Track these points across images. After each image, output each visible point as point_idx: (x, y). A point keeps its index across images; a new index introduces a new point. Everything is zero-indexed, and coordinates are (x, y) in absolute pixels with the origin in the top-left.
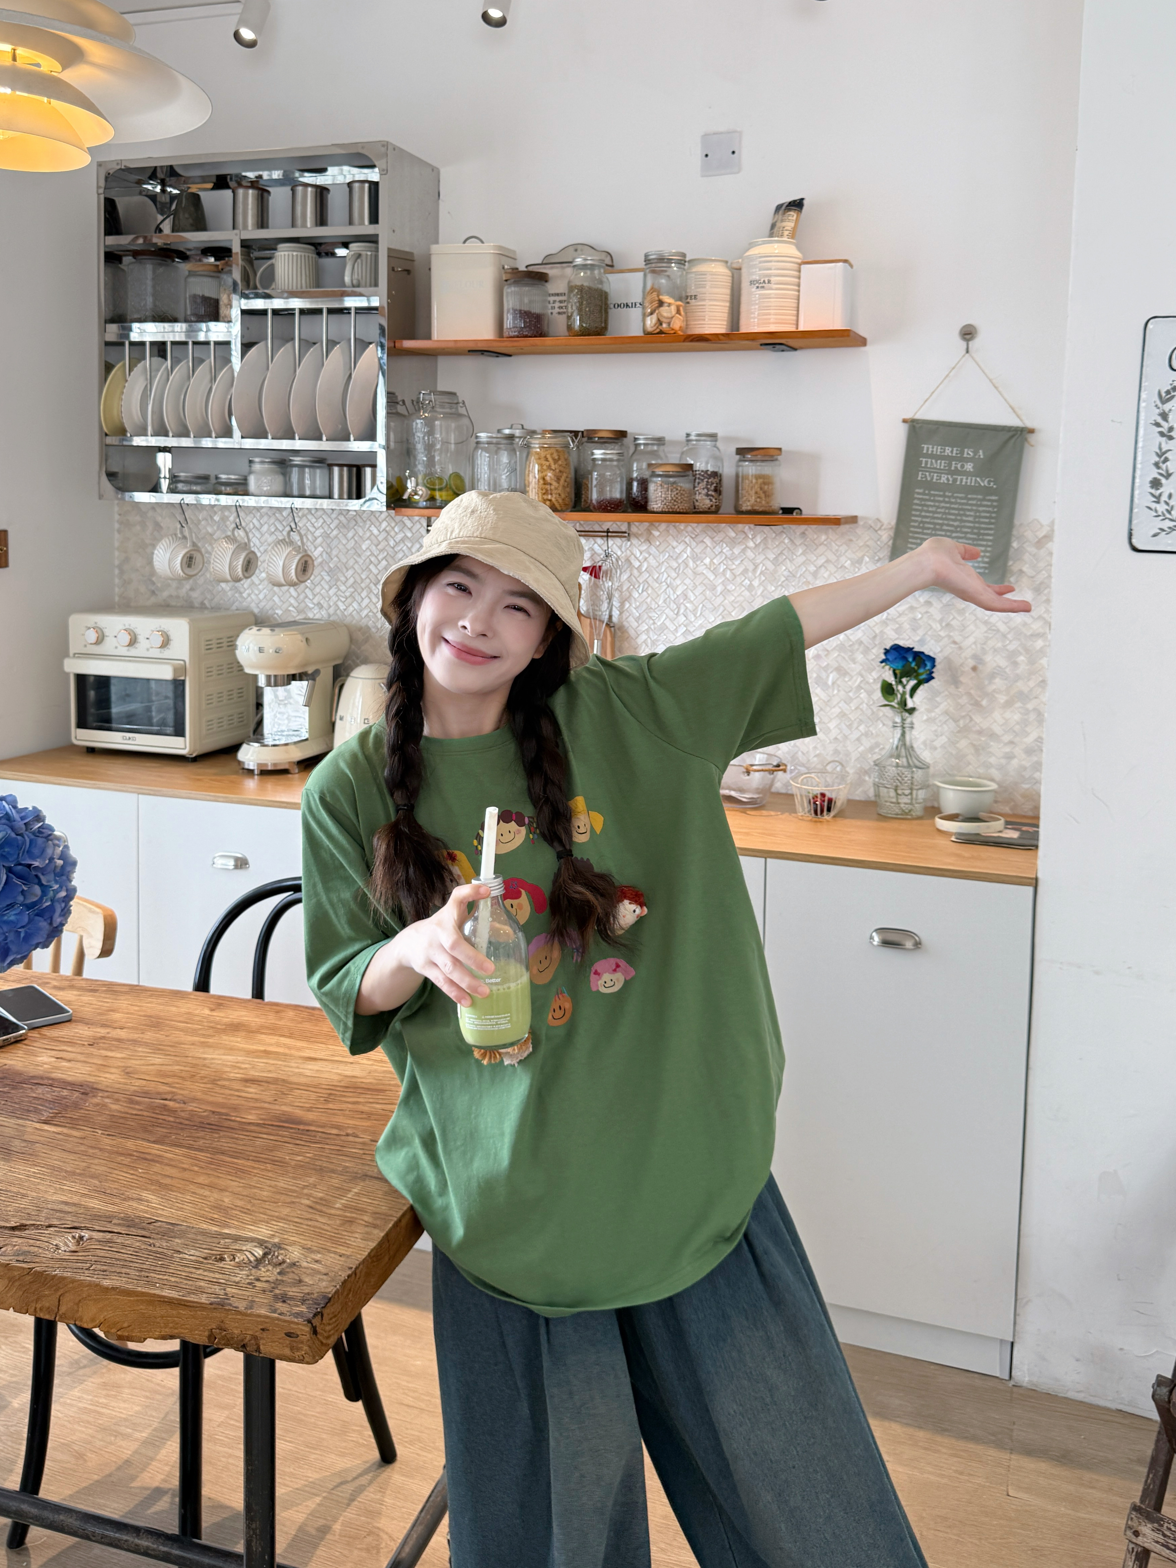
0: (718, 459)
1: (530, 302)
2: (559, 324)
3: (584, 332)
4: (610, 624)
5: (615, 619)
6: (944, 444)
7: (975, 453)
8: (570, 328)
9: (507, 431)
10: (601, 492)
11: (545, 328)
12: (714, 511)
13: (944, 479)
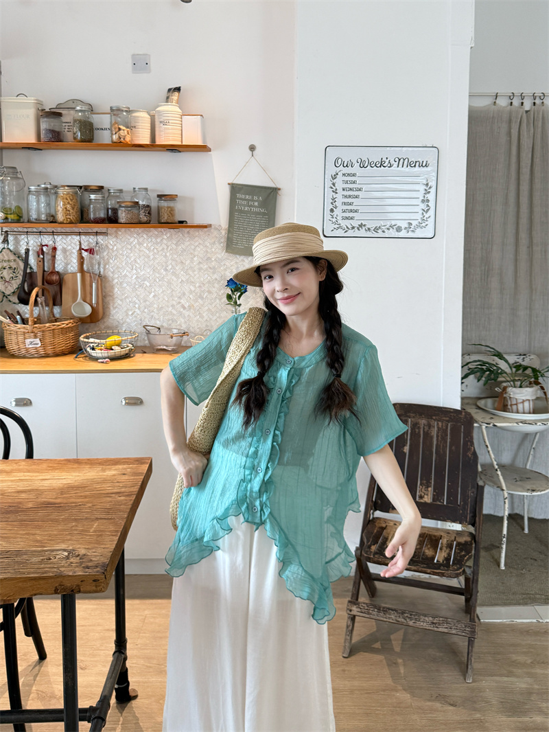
0: (149, 199)
1: (54, 125)
2: (69, 136)
3: (82, 141)
4: (100, 276)
5: (102, 273)
6: (246, 194)
7: (258, 198)
8: (75, 138)
9: (43, 186)
10: (94, 214)
11: (62, 138)
12: (148, 222)
13: (246, 209)
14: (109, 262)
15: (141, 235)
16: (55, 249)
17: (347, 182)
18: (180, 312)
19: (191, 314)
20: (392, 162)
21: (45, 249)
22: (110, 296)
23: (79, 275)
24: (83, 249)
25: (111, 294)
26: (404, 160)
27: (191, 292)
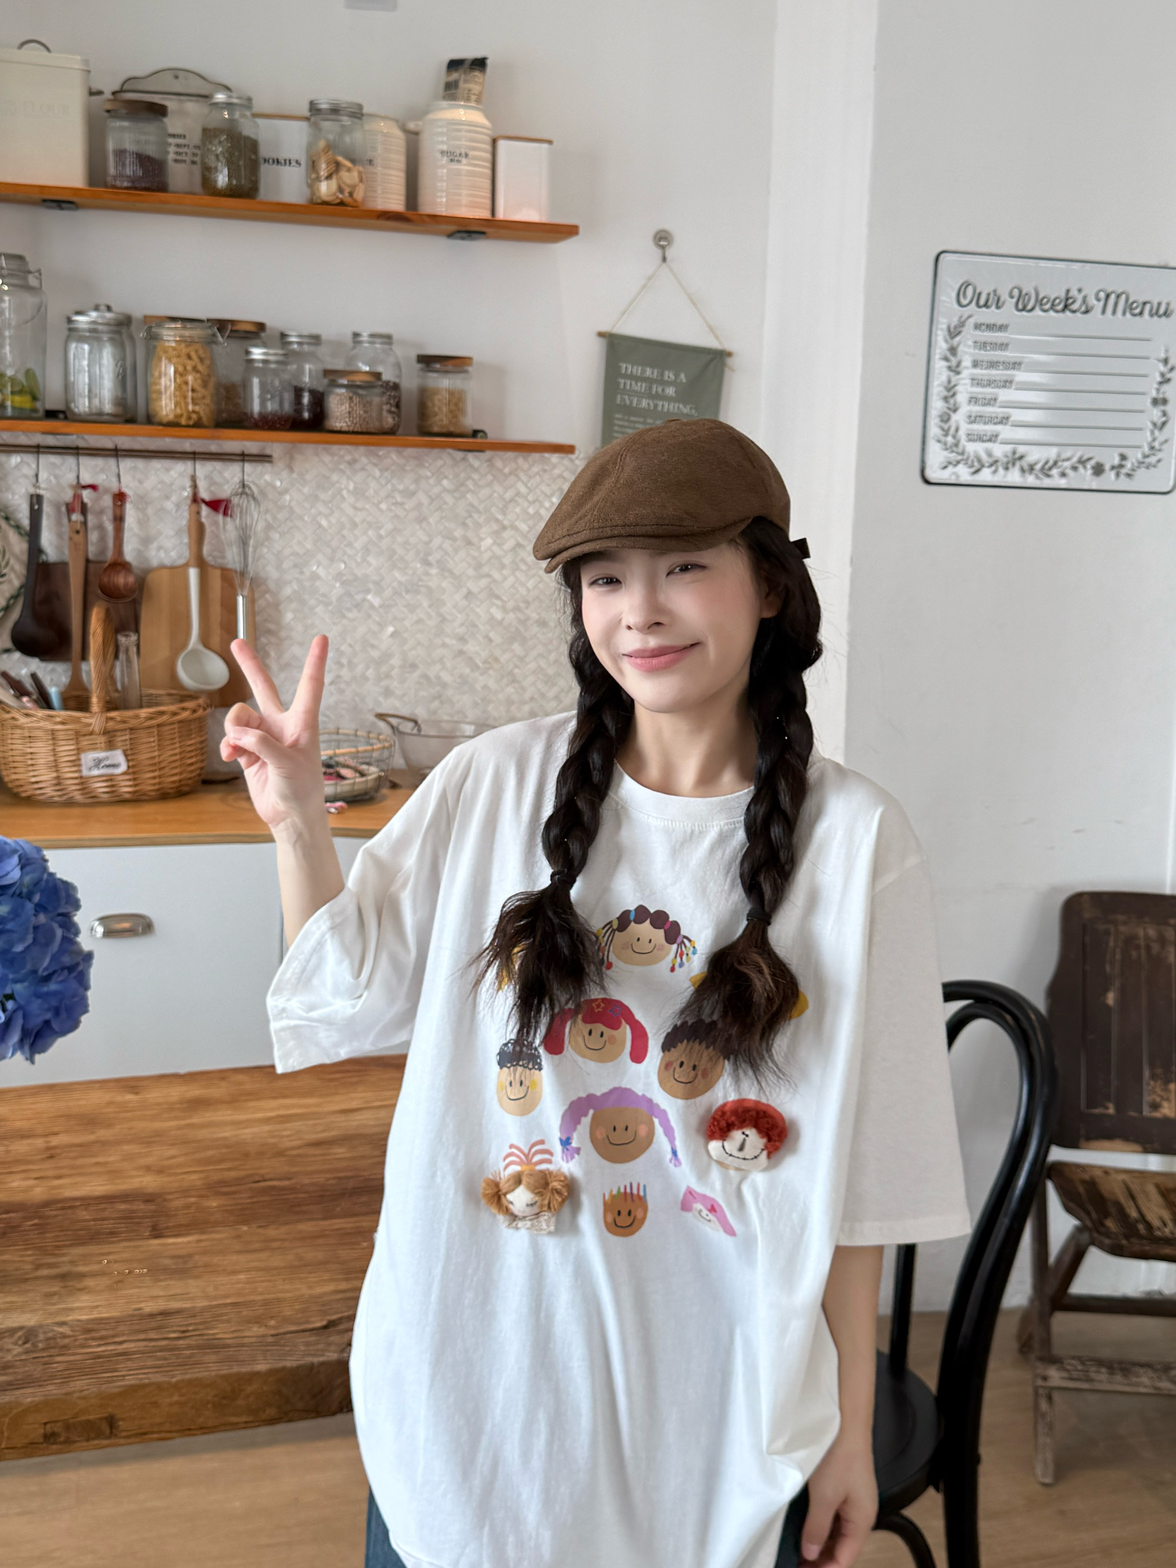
0: (398, 367)
2: (185, 176)
6: (644, 364)
7: (677, 376)
10: (261, 404)
11: (166, 180)
12: (391, 432)
13: (644, 403)
14: (268, 538)
15: (358, 466)
16: (120, 498)
17: (984, 345)
18: (461, 676)
19: (492, 684)
20: (1092, 301)
21: (86, 495)
22: (269, 632)
23: (193, 574)
24: (204, 501)
25: (272, 626)
26: (1118, 296)
27: (493, 622)
